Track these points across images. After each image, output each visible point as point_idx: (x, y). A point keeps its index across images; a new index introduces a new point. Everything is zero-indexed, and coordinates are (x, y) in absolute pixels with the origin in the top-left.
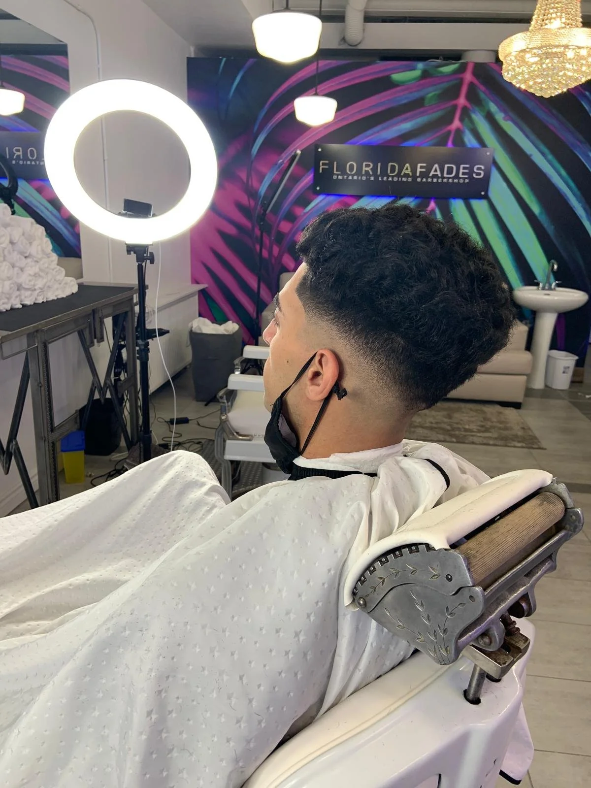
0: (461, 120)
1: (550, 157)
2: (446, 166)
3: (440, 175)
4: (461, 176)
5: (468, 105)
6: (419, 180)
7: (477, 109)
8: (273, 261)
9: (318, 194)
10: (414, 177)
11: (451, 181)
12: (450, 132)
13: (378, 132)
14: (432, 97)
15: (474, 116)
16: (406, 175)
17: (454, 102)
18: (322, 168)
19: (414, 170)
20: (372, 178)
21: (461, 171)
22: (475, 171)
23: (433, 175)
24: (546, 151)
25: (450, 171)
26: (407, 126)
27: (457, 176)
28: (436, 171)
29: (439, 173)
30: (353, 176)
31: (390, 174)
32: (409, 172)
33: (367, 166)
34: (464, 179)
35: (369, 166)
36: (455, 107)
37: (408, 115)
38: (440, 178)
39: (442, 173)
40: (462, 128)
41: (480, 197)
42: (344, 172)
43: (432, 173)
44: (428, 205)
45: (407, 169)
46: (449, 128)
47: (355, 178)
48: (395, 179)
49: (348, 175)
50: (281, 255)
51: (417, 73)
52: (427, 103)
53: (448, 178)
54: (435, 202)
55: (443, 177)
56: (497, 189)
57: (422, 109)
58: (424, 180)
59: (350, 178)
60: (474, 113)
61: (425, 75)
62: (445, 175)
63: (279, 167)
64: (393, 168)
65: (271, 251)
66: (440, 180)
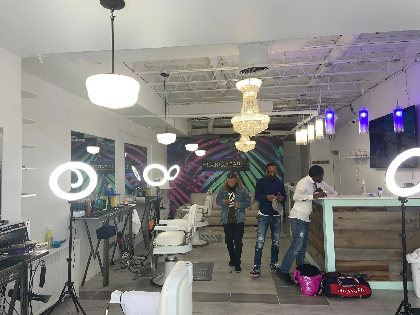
1: (264, 159)
6: (231, 166)
8: (192, 190)
9: (204, 171)
10: (229, 166)
11: (239, 166)
13: (218, 155)
14: (231, 146)
16: (227, 165)
18: (204, 165)
19: (229, 164)
20: (218, 167)
22: (245, 163)
24: (263, 158)
25: (238, 164)
26: (226, 153)
27: (241, 165)
28: (235, 164)
32: (227, 164)
33: (216, 164)
34: (243, 166)
37: (226, 151)
39: (237, 165)
40: (240, 153)
41: (248, 170)
42: (210, 166)
46: (237, 153)
47: (213, 167)
48: (224, 167)
49: (211, 166)
50: (194, 188)
51: (227, 141)
56: (252, 167)
57: (229, 149)
58: (232, 166)
61: (229, 141)
63: (192, 165)
64: (223, 164)
65: (191, 187)
66: (236, 166)
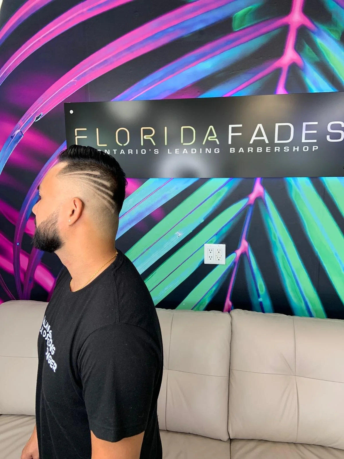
0: (298, 48)
2: (277, 125)
3: (267, 142)
4: (304, 141)
5: (308, 23)
6: (232, 150)
7: (322, 27)
8: (22, 275)
11: (286, 149)
12: (279, 70)
13: (161, 79)
14: (245, 15)
15: (319, 41)
16: (211, 144)
17: (285, 20)
18: (78, 139)
21: (304, 132)
22: (329, 130)
23: (254, 140)
25: (284, 133)
27: (297, 141)
28: (259, 134)
29: (265, 138)
30: (126, 149)
31: (184, 144)
33: (147, 132)
34: (311, 145)
35: (150, 132)
36: (286, 28)
38: (268, 145)
39: (271, 137)
40: (299, 62)
43: (254, 138)
44: (251, 191)
45: (211, 134)
46: (277, 64)
47: (130, 151)
49: (119, 148)
50: (32, 268)
52: (236, 26)
53: (282, 146)
54: (263, 185)
55: (272, 144)
57: (231, 37)
59: (122, 152)
60: (320, 35)
62: (276, 141)
63: (16, 142)
65: (16, 263)
66: (268, 150)
